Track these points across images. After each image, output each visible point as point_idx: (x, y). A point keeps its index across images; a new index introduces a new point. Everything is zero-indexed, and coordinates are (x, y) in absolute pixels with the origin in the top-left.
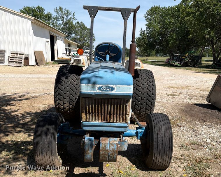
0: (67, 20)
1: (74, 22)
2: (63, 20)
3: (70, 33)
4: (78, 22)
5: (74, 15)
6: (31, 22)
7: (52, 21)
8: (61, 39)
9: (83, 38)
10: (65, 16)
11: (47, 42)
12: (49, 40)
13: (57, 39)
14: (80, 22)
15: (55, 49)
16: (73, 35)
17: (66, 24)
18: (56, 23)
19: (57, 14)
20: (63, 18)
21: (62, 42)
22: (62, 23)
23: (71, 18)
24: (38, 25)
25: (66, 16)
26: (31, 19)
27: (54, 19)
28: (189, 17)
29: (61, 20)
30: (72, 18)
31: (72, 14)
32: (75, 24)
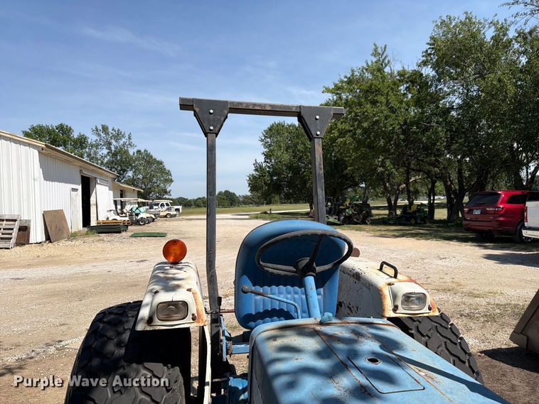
0: (116, 148)
1: (132, 151)
2: (109, 148)
3: (124, 171)
4: (139, 152)
5: (130, 138)
6: (39, 152)
7: (87, 150)
8: (104, 182)
9: (149, 178)
10: (113, 141)
11: (74, 190)
12: (79, 187)
13: (96, 183)
14: (143, 151)
15: (91, 203)
16: (130, 174)
17: (115, 155)
18: (96, 153)
19: (98, 138)
20: (110, 144)
21: (107, 188)
22: (108, 153)
23: (125, 143)
24: (56, 158)
25: (116, 141)
26: (39, 147)
27: (92, 146)
28: (344, 137)
29: (105, 148)
30: (127, 143)
31: (127, 137)
32: (134, 154)
